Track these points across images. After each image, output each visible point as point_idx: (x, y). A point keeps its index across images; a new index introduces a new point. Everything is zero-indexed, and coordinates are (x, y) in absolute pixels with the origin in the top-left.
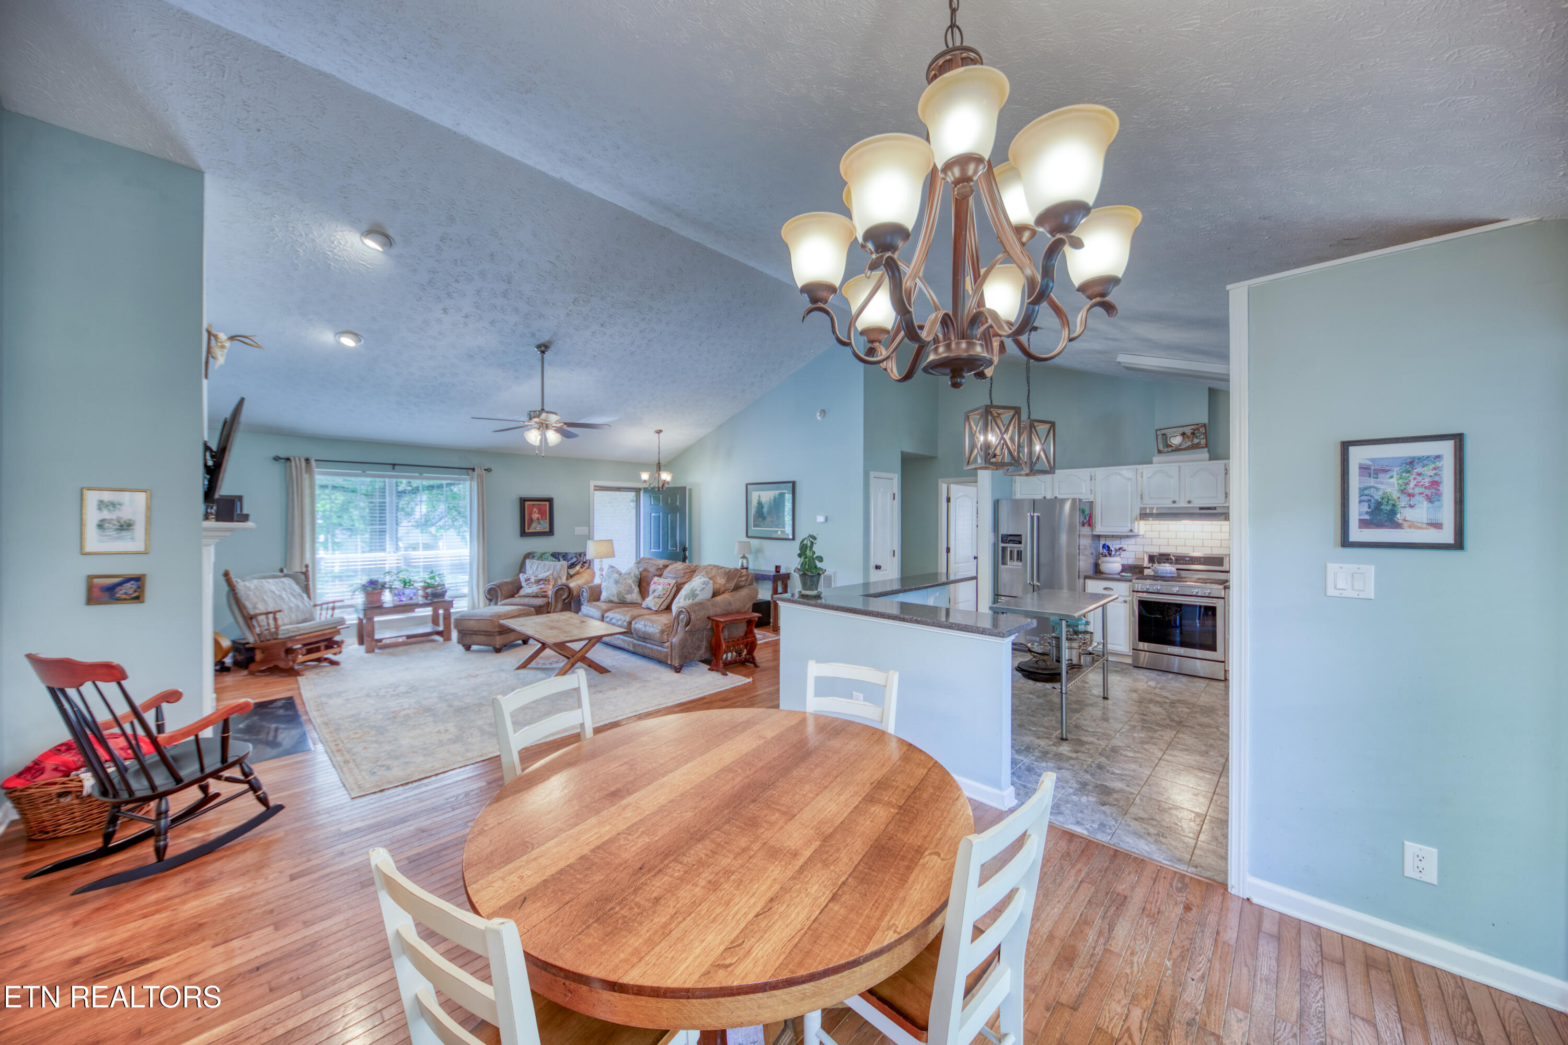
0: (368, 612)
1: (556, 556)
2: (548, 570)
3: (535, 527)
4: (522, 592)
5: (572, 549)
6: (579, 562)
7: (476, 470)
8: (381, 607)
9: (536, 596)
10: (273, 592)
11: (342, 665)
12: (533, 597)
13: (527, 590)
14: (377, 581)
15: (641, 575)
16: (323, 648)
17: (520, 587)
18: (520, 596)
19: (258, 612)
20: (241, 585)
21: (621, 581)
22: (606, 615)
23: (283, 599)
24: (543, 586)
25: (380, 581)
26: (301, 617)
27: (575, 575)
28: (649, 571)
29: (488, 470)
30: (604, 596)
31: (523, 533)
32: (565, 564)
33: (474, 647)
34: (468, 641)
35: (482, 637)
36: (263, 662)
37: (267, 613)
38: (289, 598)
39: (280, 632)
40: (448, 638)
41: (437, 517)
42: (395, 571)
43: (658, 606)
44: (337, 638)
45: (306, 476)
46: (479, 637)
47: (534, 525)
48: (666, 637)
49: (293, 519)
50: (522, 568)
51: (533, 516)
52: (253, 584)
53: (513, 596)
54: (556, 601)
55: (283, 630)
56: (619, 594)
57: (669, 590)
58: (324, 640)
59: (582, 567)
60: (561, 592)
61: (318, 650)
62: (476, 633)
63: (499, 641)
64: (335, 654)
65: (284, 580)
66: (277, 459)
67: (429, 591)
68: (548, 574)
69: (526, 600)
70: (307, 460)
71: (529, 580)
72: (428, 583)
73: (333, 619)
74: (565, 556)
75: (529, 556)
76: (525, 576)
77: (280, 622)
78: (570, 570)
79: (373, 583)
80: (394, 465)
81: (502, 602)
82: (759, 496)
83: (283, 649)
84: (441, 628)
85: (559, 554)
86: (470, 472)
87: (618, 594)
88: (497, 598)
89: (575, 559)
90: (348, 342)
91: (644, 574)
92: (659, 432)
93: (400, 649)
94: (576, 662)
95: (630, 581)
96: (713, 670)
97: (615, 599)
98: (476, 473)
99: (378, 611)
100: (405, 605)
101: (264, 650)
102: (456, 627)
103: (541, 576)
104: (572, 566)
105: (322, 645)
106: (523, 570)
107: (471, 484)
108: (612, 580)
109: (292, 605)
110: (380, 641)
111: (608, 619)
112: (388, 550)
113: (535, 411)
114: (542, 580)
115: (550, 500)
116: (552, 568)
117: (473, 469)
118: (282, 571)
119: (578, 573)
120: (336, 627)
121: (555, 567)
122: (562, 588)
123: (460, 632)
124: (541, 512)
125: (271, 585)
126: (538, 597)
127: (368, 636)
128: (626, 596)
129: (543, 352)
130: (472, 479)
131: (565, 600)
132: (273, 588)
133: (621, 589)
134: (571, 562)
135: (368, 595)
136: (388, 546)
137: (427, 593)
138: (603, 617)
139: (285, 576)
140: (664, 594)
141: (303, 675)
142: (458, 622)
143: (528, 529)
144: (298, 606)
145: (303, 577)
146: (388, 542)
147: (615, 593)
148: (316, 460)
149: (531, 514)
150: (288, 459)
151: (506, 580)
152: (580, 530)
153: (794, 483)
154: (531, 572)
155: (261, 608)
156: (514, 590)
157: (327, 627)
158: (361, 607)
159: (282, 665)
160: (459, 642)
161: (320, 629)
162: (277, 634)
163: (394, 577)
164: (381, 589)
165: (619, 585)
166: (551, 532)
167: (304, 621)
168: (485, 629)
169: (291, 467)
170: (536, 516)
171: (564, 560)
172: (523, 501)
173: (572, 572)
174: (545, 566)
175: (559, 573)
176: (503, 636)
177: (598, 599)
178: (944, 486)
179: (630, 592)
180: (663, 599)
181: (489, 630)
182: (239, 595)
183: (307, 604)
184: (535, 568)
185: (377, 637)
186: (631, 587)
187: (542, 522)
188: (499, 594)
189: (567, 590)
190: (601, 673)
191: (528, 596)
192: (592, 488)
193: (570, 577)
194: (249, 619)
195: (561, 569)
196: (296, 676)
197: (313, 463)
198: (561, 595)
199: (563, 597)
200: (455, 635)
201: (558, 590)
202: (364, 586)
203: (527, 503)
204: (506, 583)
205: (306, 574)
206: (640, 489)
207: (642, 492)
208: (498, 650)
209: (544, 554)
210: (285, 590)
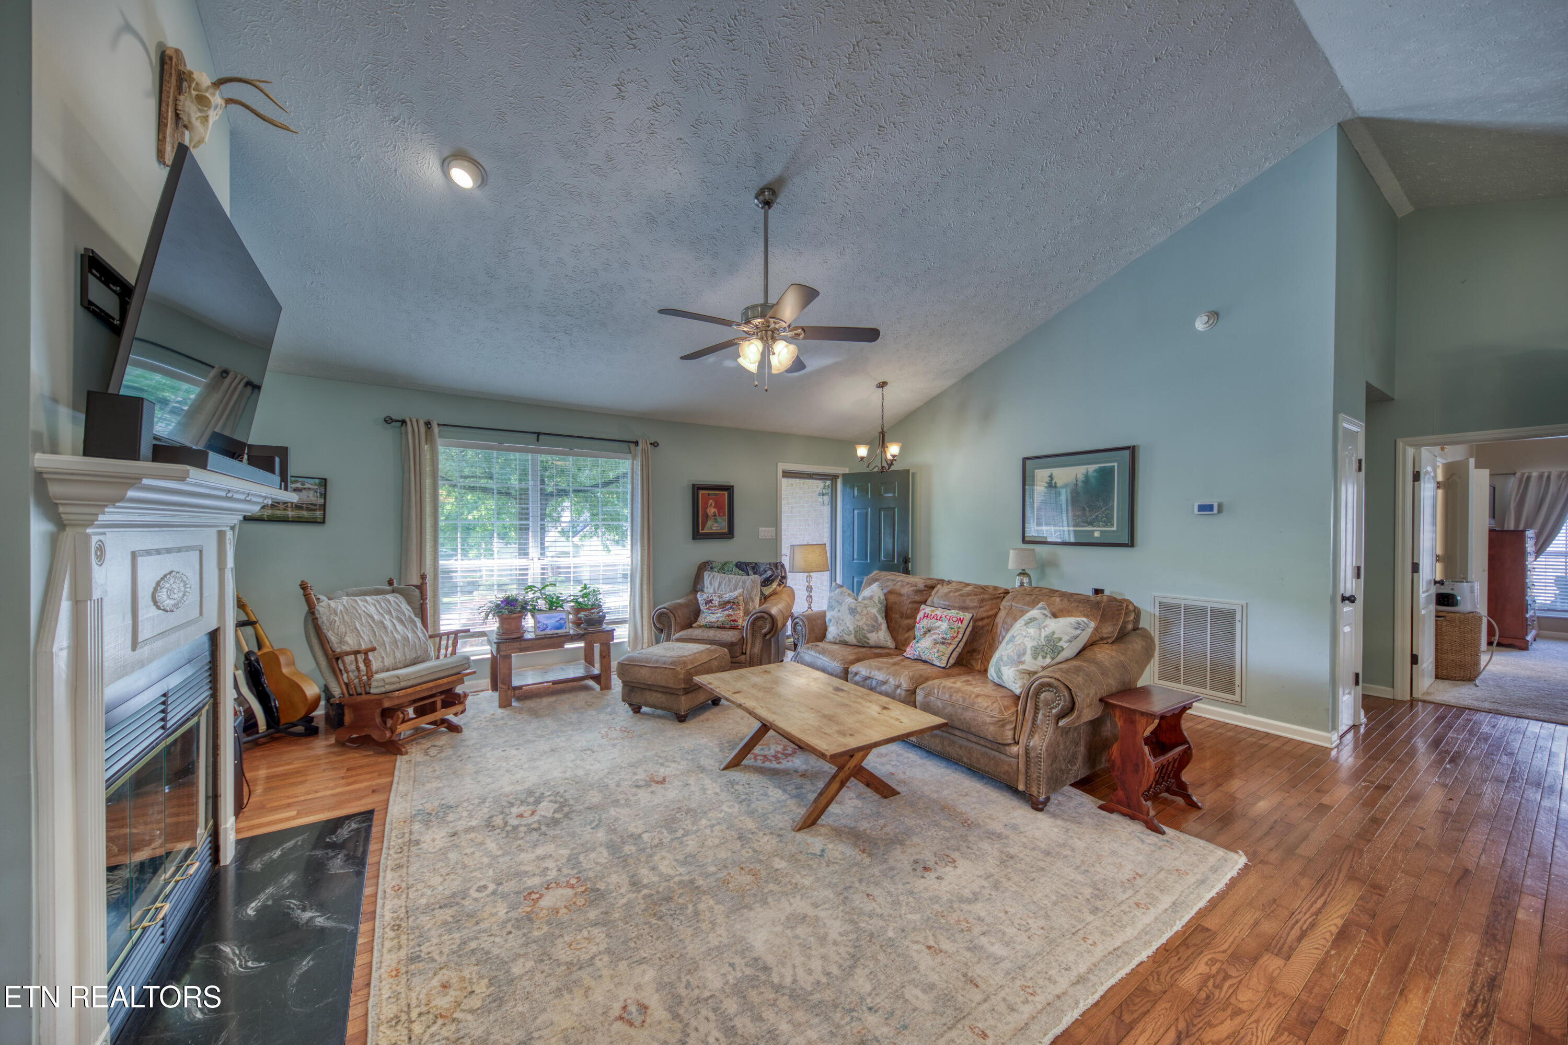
0: (503, 647)
1: (743, 567)
2: (735, 589)
3: (712, 526)
4: (702, 620)
5: (763, 559)
6: (777, 577)
7: (640, 444)
8: (520, 639)
9: (722, 627)
10: (371, 617)
11: (466, 732)
12: (718, 627)
13: (710, 617)
14: (517, 600)
15: (886, 599)
16: (439, 705)
17: (697, 613)
18: (700, 627)
19: (346, 648)
20: (324, 606)
21: (859, 610)
22: (853, 669)
23: (385, 627)
24: (731, 612)
25: (520, 598)
26: (410, 655)
27: (770, 595)
28: (900, 595)
29: (655, 444)
30: (832, 632)
31: (697, 535)
32: (758, 579)
33: (644, 709)
34: (637, 699)
35: (659, 695)
36: (354, 727)
37: (356, 653)
38: (394, 626)
39: (374, 684)
40: (606, 687)
41: (581, 525)
42: (539, 585)
43: (945, 658)
44: (459, 690)
45: (426, 447)
46: (655, 694)
47: (709, 523)
48: (1010, 734)
49: (409, 507)
50: (696, 584)
51: (708, 510)
52: (339, 605)
53: (690, 626)
54: (753, 635)
55: (377, 680)
56: (858, 630)
57: (962, 631)
58: (442, 693)
59: (779, 585)
60: (760, 623)
61: (432, 709)
62: (650, 688)
63: (684, 704)
64: (456, 714)
65: (390, 597)
66: (388, 420)
67: (582, 615)
68: (736, 593)
69: (711, 634)
70: (428, 424)
71: (711, 601)
72: (580, 603)
73: (454, 658)
74: (754, 568)
75: (704, 566)
76: (705, 596)
77: (375, 666)
78: (764, 589)
79: (510, 602)
80: (539, 434)
81: (678, 635)
82: (1051, 477)
83: (379, 711)
84: (596, 671)
85: (747, 564)
86: (632, 446)
87: (856, 632)
88: (670, 628)
89: (769, 573)
90: (462, 177)
91: (892, 598)
92: (882, 385)
93: (546, 701)
94: (847, 779)
95: (874, 611)
96: (1111, 811)
97: (851, 639)
98: (640, 447)
99: (516, 645)
100: (552, 637)
101: (356, 707)
102: (621, 675)
103: (727, 597)
104: (767, 582)
105: (439, 700)
106: (699, 587)
107: (633, 464)
108: (844, 608)
109: (398, 637)
110: (520, 688)
111: (857, 678)
112: (531, 555)
113: (754, 307)
114: (729, 602)
115: (729, 489)
116: (741, 584)
117: (636, 443)
118: (390, 583)
119: (774, 593)
120: (459, 673)
121: (744, 583)
122: (762, 617)
123: (626, 684)
124: (719, 506)
125: (369, 606)
126: (724, 628)
127: (503, 683)
128: (869, 635)
129: (768, 204)
130: (634, 458)
131: (765, 635)
132: (372, 610)
133: (860, 624)
134: (764, 576)
135: (503, 620)
136: (531, 550)
137: (580, 619)
138: (846, 671)
139: (393, 591)
140: (953, 638)
141: (407, 753)
142: (624, 669)
143: (703, 529)
144: (406, 639)
145: (417, 592)
146: (531, 544)
147: (851, 628)
148: (439, 425)
149: (706, 507)
150: (403, 422)
151: (679, 601)
152: (765, 532)
153: (1133, 450)
154: (712, 591)
155: (351, 643)
156: (691, 617)
157: (442, 674)
158: (494, 638)
159: (375, 735)
160: (623, 700)
161: (432, 677)
162: (370, 685)
163: (538, 594)
164: (520, 612)
165: (858, 617)
166: (729, 534)
167: (414, 663)
168: (663, 684)
169: (407, 433)
170: (711, 510)
171: (755, 573)
172: (697, 489)
173: (767, 591)
174: (730, 581)
175: (750, 593)
176: (690, 695)
177: (822, 637)
178: (1411, 451)
179: (875, 628)
180: (952, 647)
181: (670, 685)
182: (320, 622)
183: (420, 635)
184: (716, 584)
185: (516, 682)
186: (876, 620)
187: (719, 519)
188: (673, 622)
189: (769, 620)
190: (886, 797)
191: (710, 626)
192: (780, 473)
193: (765, 598)
194: (334, 659)
195: (752, 587)
196: (396, 754)
197: (436, 429)
198: (761, 628)
199: (764, 631)
200: (617, 684)
201: (755, 619)
202: (498, 606)
203: (701, 492)
204: (680, 605)
205: (421, 588)
206: (834, 478)
207: (839, 482)
208: (682, 719)
209: (726, 564)
210: (390, 613)
